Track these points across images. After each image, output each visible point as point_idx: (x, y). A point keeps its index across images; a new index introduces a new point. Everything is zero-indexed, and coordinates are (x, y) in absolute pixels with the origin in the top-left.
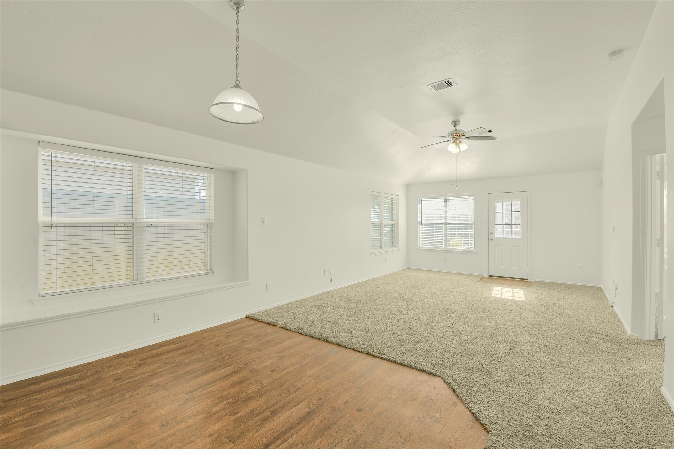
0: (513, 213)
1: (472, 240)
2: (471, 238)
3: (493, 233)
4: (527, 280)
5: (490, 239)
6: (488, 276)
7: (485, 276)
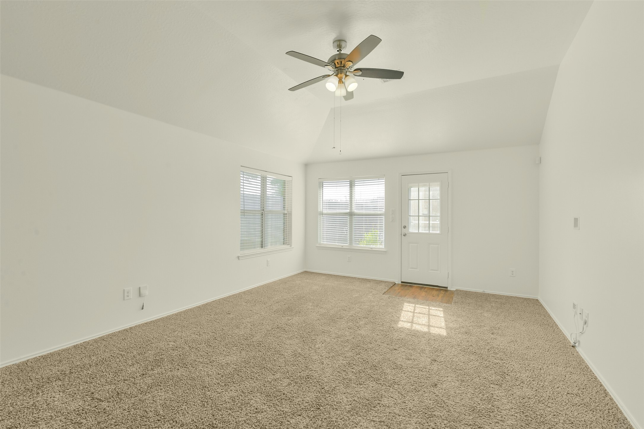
0: (431, 201)
1: (382, 236)
2: (381, 234)
3: (407, 226)
4: (447, 288)
5: (403, 234)
6: (400, 283)
7: (396, 283)
